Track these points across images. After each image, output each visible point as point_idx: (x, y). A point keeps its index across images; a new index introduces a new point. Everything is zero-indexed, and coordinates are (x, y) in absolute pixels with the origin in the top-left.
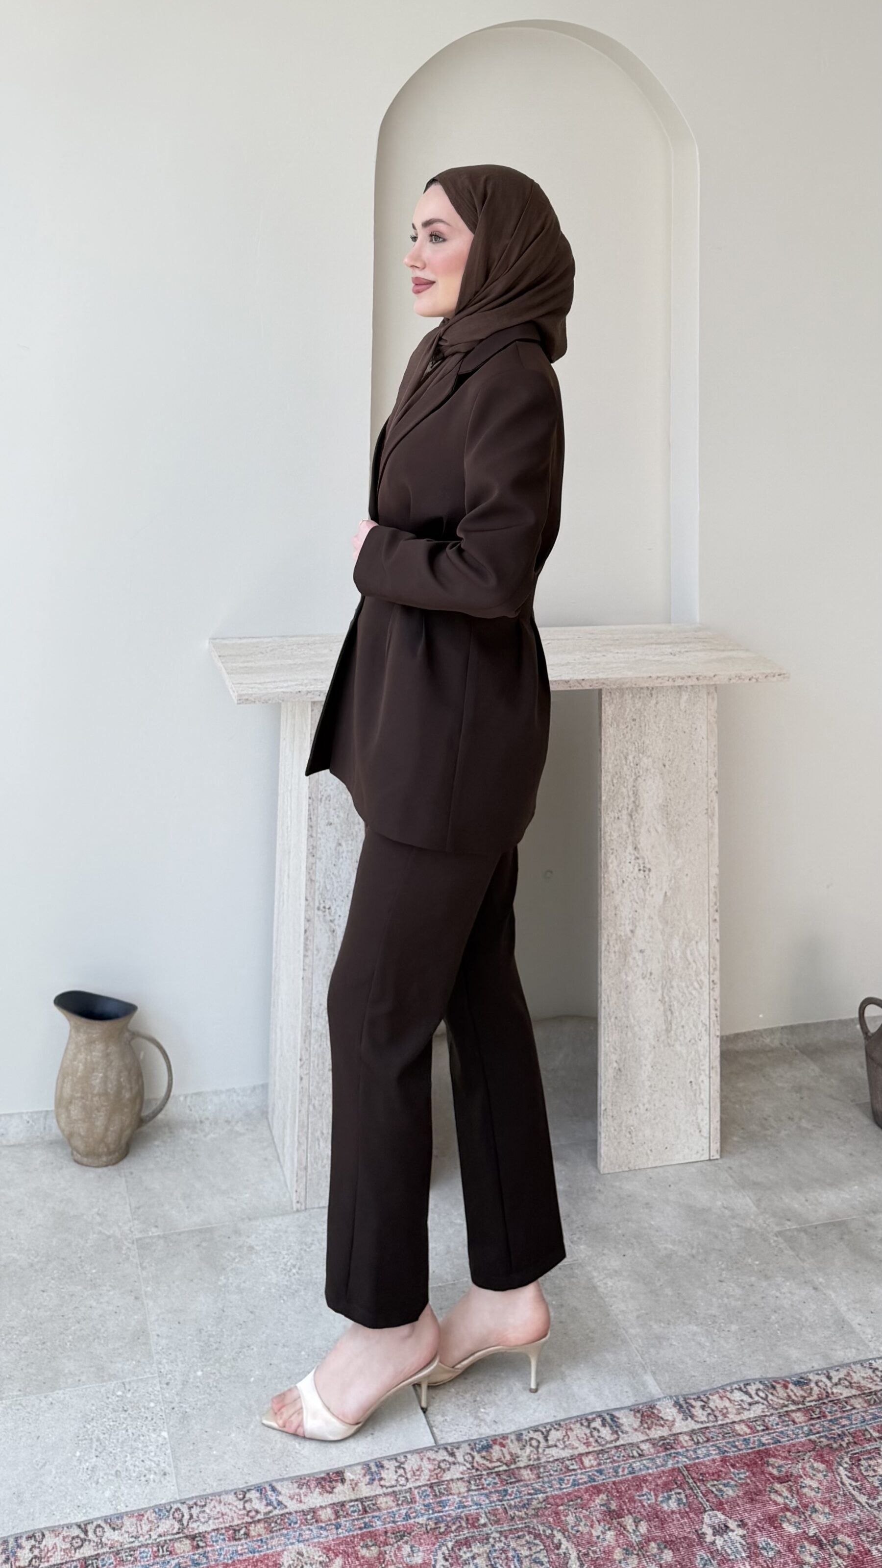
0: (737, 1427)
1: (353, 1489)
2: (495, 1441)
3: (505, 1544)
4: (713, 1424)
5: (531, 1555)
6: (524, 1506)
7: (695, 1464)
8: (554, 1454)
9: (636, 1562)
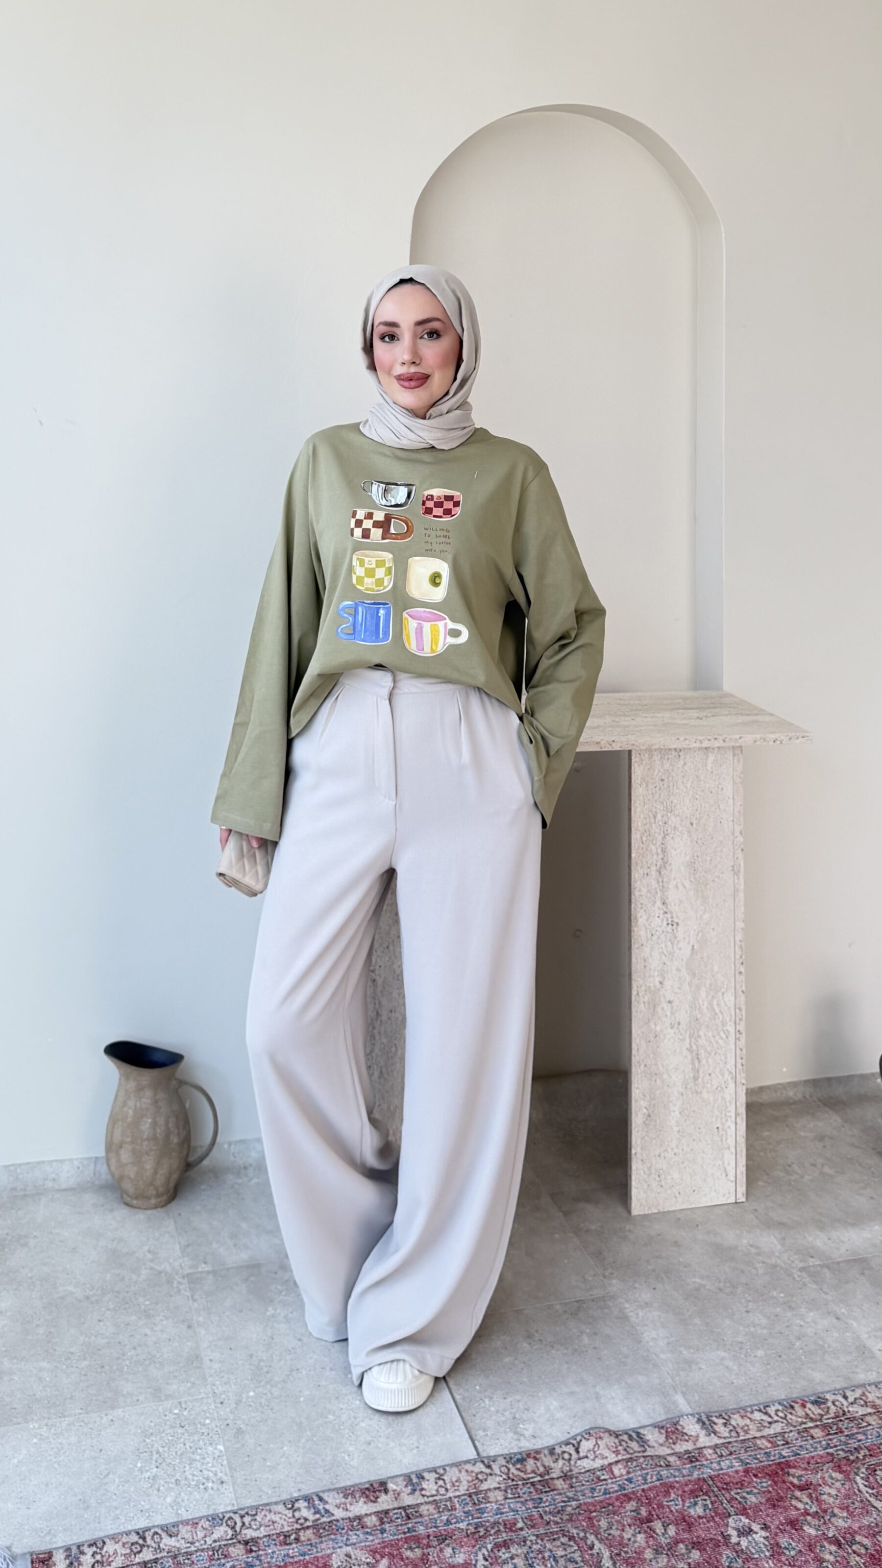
0: (758, 1442)
1: (396, 1499)
2: (529, 1455)
3: (541, 1545)
4: (735, 1439)
5: (566, 1555)
6: (559, 1512)
7: (719, 1475)
8: (586, 1466)
9: (665, 1560)
